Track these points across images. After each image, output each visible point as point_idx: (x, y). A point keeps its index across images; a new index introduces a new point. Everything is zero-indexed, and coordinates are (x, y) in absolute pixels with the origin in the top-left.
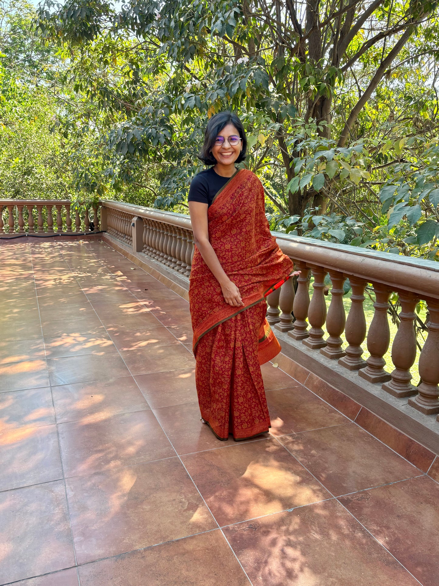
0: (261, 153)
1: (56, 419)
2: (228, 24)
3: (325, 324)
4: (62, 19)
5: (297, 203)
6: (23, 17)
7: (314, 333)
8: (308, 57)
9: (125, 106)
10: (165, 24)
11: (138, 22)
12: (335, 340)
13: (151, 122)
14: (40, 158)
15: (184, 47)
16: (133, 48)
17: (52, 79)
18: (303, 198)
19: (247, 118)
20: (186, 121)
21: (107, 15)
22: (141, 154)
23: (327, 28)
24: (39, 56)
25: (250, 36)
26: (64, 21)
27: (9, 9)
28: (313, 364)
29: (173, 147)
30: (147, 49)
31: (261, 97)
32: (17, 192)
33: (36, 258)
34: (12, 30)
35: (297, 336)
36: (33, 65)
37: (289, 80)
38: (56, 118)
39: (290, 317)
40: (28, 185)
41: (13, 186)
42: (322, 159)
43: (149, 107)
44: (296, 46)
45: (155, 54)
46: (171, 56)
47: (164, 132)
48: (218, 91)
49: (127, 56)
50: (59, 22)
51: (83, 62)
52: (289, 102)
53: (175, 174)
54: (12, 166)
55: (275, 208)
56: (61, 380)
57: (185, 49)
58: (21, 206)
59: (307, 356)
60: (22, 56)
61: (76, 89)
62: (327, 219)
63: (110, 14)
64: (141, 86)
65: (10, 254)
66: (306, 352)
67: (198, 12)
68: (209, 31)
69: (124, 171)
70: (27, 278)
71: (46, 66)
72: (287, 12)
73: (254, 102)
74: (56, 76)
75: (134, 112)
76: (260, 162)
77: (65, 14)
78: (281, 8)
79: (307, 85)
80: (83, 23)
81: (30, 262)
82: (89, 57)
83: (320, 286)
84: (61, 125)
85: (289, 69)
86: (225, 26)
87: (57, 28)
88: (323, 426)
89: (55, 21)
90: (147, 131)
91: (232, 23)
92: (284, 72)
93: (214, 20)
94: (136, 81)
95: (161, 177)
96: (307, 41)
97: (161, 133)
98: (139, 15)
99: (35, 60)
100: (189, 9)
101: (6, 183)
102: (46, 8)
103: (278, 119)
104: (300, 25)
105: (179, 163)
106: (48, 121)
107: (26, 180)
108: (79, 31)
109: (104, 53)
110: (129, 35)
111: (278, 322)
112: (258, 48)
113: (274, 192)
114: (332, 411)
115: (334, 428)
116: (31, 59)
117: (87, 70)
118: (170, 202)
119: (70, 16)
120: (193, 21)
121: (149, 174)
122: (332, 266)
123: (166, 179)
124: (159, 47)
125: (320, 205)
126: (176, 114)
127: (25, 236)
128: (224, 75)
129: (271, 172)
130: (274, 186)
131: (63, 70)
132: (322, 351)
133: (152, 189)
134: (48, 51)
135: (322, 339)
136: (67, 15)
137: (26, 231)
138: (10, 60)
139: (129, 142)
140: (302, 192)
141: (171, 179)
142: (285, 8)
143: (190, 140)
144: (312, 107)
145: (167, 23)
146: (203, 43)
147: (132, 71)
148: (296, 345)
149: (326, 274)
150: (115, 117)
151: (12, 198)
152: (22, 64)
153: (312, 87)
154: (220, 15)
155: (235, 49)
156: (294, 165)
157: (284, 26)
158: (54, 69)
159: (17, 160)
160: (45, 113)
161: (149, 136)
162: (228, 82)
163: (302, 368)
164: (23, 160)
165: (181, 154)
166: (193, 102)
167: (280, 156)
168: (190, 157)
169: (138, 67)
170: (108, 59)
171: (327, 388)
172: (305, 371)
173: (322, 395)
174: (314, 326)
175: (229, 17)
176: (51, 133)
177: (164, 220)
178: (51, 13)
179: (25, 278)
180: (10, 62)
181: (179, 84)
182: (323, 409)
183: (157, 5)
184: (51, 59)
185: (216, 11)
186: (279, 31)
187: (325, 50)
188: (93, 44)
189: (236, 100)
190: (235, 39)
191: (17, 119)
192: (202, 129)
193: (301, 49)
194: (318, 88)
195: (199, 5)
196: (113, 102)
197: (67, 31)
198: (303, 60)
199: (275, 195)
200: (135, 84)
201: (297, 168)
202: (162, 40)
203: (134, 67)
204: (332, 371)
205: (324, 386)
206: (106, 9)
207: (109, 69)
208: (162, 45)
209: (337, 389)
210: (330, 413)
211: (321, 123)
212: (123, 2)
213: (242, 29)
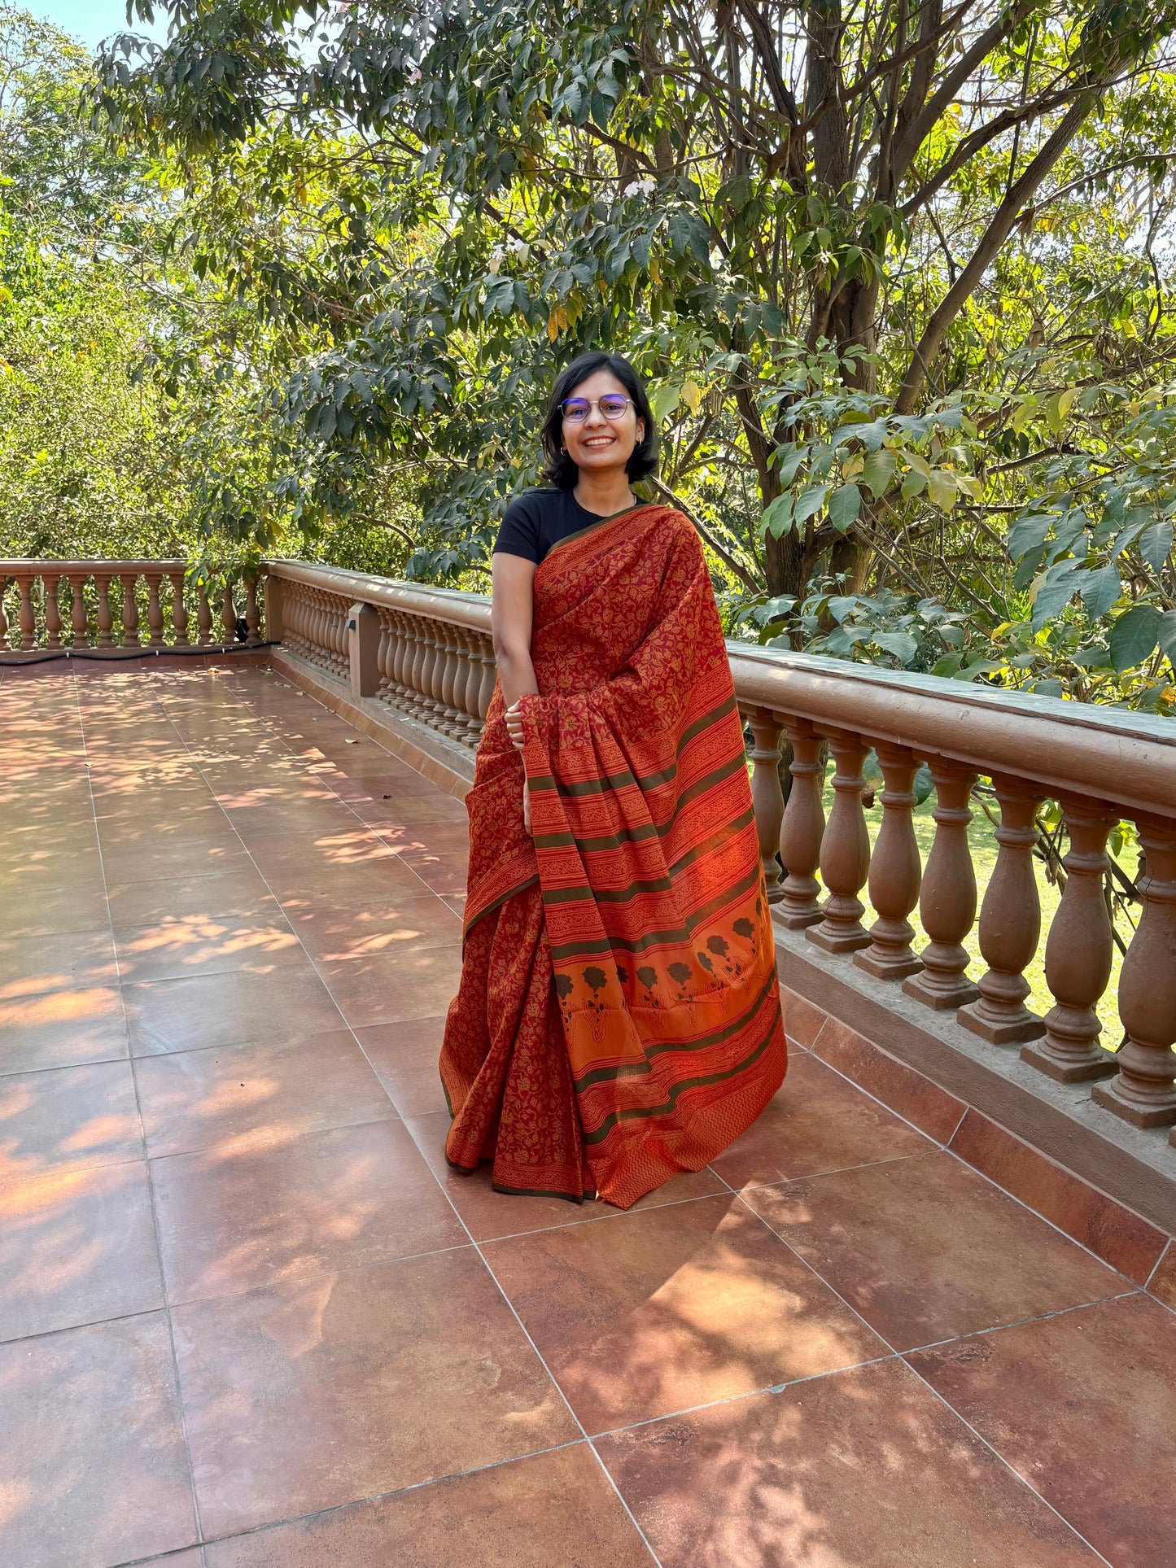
0: (691, 433)
1: (145, 1145)
2: (596, 92)
3: (867, 886)
4: (161, 83)
5: (789, 563)
6: (58, 80)
7: (836, 911)
8: (814, 179)
9: (328, 310)
10: (433, 96)
11: (363, 89)
12: (893, 928)
13: (398, 351)
14: (103, 449)
15: (483, 155)
16: (350, 160)
17: (135, 242)
18: (804, 549)
19: (653, 339)
20: (490, 350)
21: (280, 73)
22: (371, 438)
23: (863, 102)
24: (102, 183)
25: (659, 123)
26: (167, 89)
27: (21, 60)
28: (836, 993)
29: (457, 419)
30: (387, 162)
31: (688, 285)
32: (43, 541)
33: (92, 715)
34: (29, 114)
35: (791, 917)
36: (85, 205)
37: (764, 240)
38: (147, 345)
40: (71, 520)
41: (33, 526)
42: (855, 446)
43: (393, 313)
44: (782, 149)
45: (407, 174)
46: (451, 179)
47: (432, 380)
48: (575, 269)
49: (334, 179)
50: (154, 93)
51: (217, 197)
52: (764, 295)
53: (462, 489)
54: (31, 472)
55: (731, 578)
56: (159, 1041)
57: (486, 160)
58: (52, 577)
59: (819, 971)
60: (56, 183)
61: (200, 269)
62: (869, 605)
63: (289, 70)
64: (372, 257)
65: (25, 704)
66: (816, 960)
67: (520, 63)
68: (549, 113)
69: (327, 485)
70: (71, 770)
71: (120, 209)
72: (755, 61)
73: (672, 297)
74: (145, 234)
75: (353, 327)
76: (689, 455)
77: (170, 71)
78: (741, 51)
79: (812, 250)
80: (218, 93)
81: (77, 725)
82: (235, 182)
83: (851, 783)
84: (159, 363)
85: (763, 211)
86: (589, 98)
87: (148, 109)
88: (865, 1160)
89: (143, 91)
90: (387, 378)
91: (607, 89)
92: (750, 216)
93: (560, 83)
94: (358, 244)
95: (425, 497)
96: (810, 136)
97: (424, 382)
98: (364, 72)
99: (90, 192)
100: (497, 54)
101: (14, 517)
102: (120, 56)
103: (736, 341)
104: (792, 96)
105: (472, 461)
106: (125, 352)
107: (67, 508)
108: (206, 116)
109: (274, 173)
110: (338, 123)
112: (681, 155)
113: (727, 533)
114: (887, 1120)
115: (894, 1165)
116: (80, 190)
117: (228, 217)
118: (448, 564)
119: (181, 78)
120: (508, 87)
121: (395, 489)
122: (883, 730)
123: (437, 502)
124: (418, 155)
125: (849, 569)
126: (464, 330)
127: (62, 657)
128: (591, 227)
129: (720, 481)
130: (727, 517)
131: (166, 219)
132: (860, 957)
133: (402, 529)
134: (126, 170)
135: (860, 927)
136: (176, 75)
137: (67, 643)
138: (24, 194)
139: (339, 406)
140: (802, 533)
141: (451, 501)
142: (750, 52)
143: (502, 398)
144: (825, 308)
145: (439, 92)
146: (535, 143)
147: (348, 220)
148: (788, 942)
149: (867, 751)
150: (302, 341)
151: (29, 556)
152: (56, 203)
153: (825, 257)
154: (576, 69)
155: (619, 159)
156: (779, 463)
157: (750, 97)
158: (140, 215)
159: (42, 455)
160: (117, 331)
161: (393, 389)
162: (600, 246)
163: (806, 1005)
164: (58, 456)
165: (478, 437)
166: (508, 298)
167: (742, 440)
168: (503, 444)
169: (362, 208)
170: (284, 189)
171: (873, 1059)
172: (815, 1011)
173: (861, 1078)
174: (836, 891)
175: (600, 74)
176: (132, 384)
177: (433, 611)
178: (132, 69)
179: (65, 769)
180: (25, 197)
181: (472, 253)
182: (864, 1114)
183: (410, 46)
184: (134, 188)
185: (566, 59)
186: (736, 111)
187: (857, 159)
188: (244, 151)
189: (622, 291)
190: (618, 132)
191: (43, 348)
192: (533, 368)
193: (795, 157)
194: (841, 258)
195: (522, 46)
196: (296, 299)
197: (176, 115)
198: (800, 186)
199: (730, 544)
200: (356, 252)
201: (787, 471)
202: (425, 138)
203: (353, 208)
204: (887, 1011)
205: (865, 1052)
206: (277, 57)
207: (287, 215)
208: (425, 150)
209: (899, 1061)
210: (882, 1124)
211: (850, 350)
212: (324, 37)
213: (638, 107)
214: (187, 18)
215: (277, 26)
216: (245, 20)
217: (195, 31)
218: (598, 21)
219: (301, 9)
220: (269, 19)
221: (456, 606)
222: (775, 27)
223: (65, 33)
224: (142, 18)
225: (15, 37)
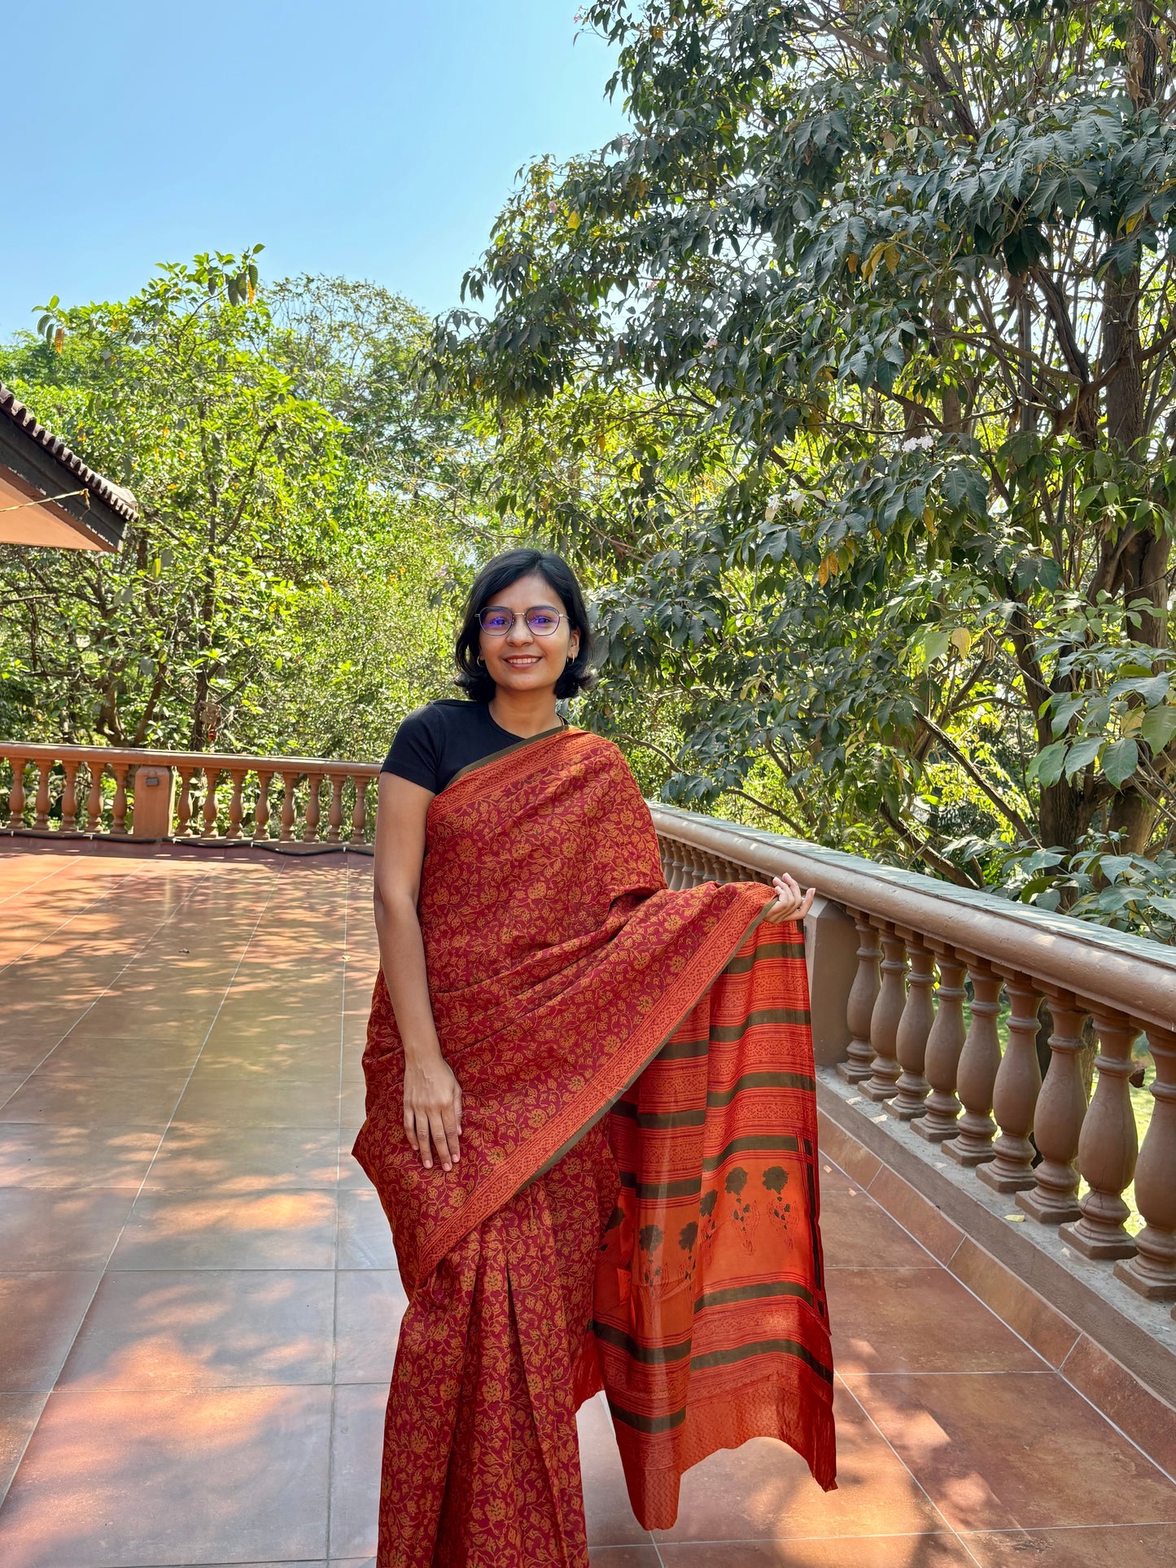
0: (968, 671)
1: (334, 1367)
2: (882, 359)
3: (1132, 1186)
4: (484, 350)
5: (1065, 811)
6: (403, 343)
7: (1096, 1210)
8: (1106, 431)
9: (614, 547)
10: (727, 358)
11: (663, 353)
12: (1163, 1240)
13: (673, 588)
14: (400, 662)
15: (770, 411)
16: (647, 413)
17: (451, 480)
18: (1082, 797)
19: (925, 586)
20: (765, 587)
21: (592, 340)
22: (640, 667)
23: (1161, 361)
24: (429, 430)
25: (947, 380)
26: (490, 355)
27: (373, 328)
28: (1092, 1308)
29: (725, 652)
30: (682, 415)
31: (966, 533)
32: (337, 743)
33: (357, 909)
34: (375, 372)
35: (1044, 1209)
36: (413, 449)
37: (1050, 490)
38: (449, 573)
39: (1025, 1150)
40: (365, 726)
41: (329, 728)
42: (1134, 700)
43: (676, 551)
44: (1071, 406)
45: (698, 426)
46: (738, 431)
47: (703, 616)
48: (850, 518)
49: (632, 429)
50: (480, 357)
51: (526, 444)
52: (1047, 546)
53: (723, 719)
54: (335, 680)
55: (1002, 819)
56: (366, 1256)
57: (772, 416)
58: (340, 776)
59: (1073, 1279)
60: (390, 430)
61: (501, 507)
62: (1147, 867)
63: (599, 337)
64: (658, 498)
65: (299, 894)
66: (1070, 1264)
67: (810, 333)
68: (835, 374)
69: (595, 708)
70: (331, 960)
71: (441, 453)
72: (1047, 326)
73: (948, 545)
74: (461, 474)
75: (635, 563)
76: (963, 694)
77: (494, 340)
78: (1033, 317)
79: (1100, 503)
80: (533, 358)
81: (342, 918)
82: (542, 433)
83: (1118, 1067)
84: (457, 588)
85: (1047, 465)
86: (875, 365)
87: (470, 371)
88: (1115, 1519)
89: (468, 357)
90: (660, 612)
91: (892, 357)
92: (1034, 471)
93: (847, 351)
94: (645, 490)
95: (688, 723)
96: (1103, 392)
97: (695, 617)
98: (665, 339)
99: (419, 438)
100: (788, 325)
101: (315, 720)
102: (451, 327)
103: (1009, 590)
104: (1085, 356)
105: (736, 693)
106: (429, 578)
107: (362, 714)
108: (520, 377)
109: (576, 425)
110: (639, 382)
111: (989, 1159)
112: (969, 410)
113: (1002, 773)
114: (1145, 1472)
115: (1151, 1530)
116: (410, 437)
117: (533, 464)
118: (703, 790)
119: (502, 346)
120: (797, 354)
121: (662, 713)
122: (1155, 1014)
123: (698, 729)
124: (711, 408)
125: (1124, 828)
126: (741, 568)
127: (339, 851)
128: (869, 478)
129: (996, 720)
130: (1003, 757)
131: (478, 461)
132: (1122, 1269)
133: (664, 751)
134: (451, 420)
135: (1124, 1232)
136: (498, 343)
137: (346, 838)
138: (362, 438)
139: (613, 637)
140: (1080, 783)
141: (711, 729)
142: (1043, 318)
143: (771, 634)
144: (1112, 557)
145: (732, 356)
146: (820, 400)
147: (639, 466)
148: (1039, 1239)
149: (1137, 1033)
150: (589, 573)
151: (323, 756)
152: (388, 447)
153: (1112, 510)
154: (863, 339)
155: (906, 412)
156: (1050, 713)
157: (1040, 360)
158: (459, 458)
159: (346, 666)
160: (424, 559)
161: (666, 623)
162: (875, 498)
163: (1056, 1316)
164: (360, 667)
165: (745, 669)
166: (781, 544)
167: (1018, 681)
168: (768, 677)
169: (654, 457)
170: (585, 438)
171: (1132, 1393)
172: (1066, 1325)
173: (1117, 1414)
174: (1096, 1187)
175: (887, 344)
176: (431, 607)
177: (683, 835)
178: (460, 338)
179: (323, 960)
180: (363, 441)
181: (754, 497)
182: (1118, 1460)
183: (710, 317)
184: (456, 435)
185: (854, 329)
186: (1026, 369)
187: (1153, 414)
188: (554, 405)
189: (896, 540)
190: (905, 389)
191: (360, 571)
192: (805, 609)
193: (1085, 413)
194: (1130, 512)
195: (814, 317)
196: (585, 537)
197: (495, 376)
198: (1089, 439)
199: (1005, 785)
200: (644, 495)
201: (1060, 721)
202: (718, 395)
203: (645, 455)
204: (1151, 1340)
205: (1121, 1383)
206: (589, 327)
207: (587, 461)
208: (718, 404)
209: (1163, 1401)
210: (1138, 1476)
211: (1136, 603)
212: (632, 310)
213: (927, 366)
214: (513, 294)
215: (592, 299)
216: (563, 296)
217: (519, 307)
218: (888, 295)
219: (614, 286)
220: (586, 294)
221: (706, 832)
222: (1070, 292)
223: (413, 305)
224: (474, 296)
225: (372, 309)
